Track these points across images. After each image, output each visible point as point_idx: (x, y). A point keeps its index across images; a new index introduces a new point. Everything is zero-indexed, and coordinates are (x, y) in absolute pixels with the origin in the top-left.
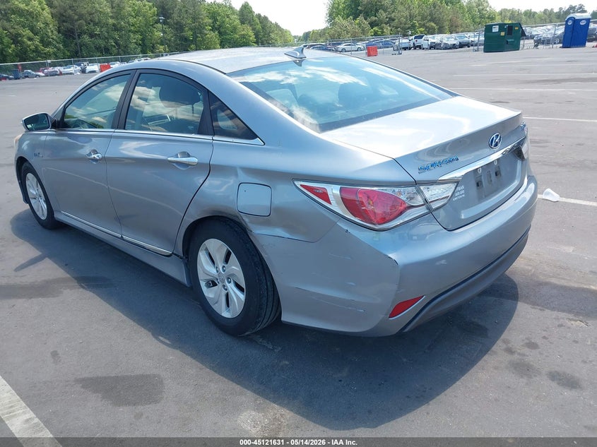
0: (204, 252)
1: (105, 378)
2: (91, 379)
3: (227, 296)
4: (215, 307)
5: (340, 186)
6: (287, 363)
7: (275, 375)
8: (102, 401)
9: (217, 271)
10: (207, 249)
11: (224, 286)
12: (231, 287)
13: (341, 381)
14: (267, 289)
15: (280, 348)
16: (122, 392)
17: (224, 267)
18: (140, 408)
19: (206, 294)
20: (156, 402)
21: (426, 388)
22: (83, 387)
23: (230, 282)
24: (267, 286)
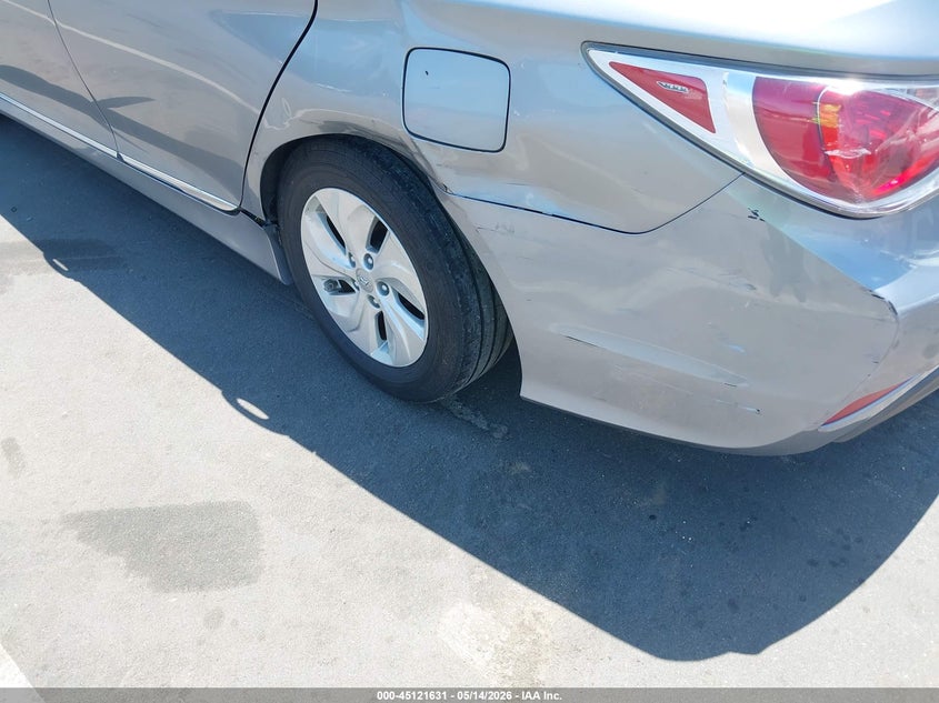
0: (315, 215)
1: (129, 513)
2: (98, 514)
3: (380, 318)
4: (354, 337)
5: (752, 76)
6: (525, 467)
7: (503, 501)
8: (127, 576)
9: (353, 264)
10: (320, 209)
11: (371, 298)
12: (390, 305)
13: (653, 517)
14: (482, 322)
15: (504, 429)
16: (170, 553)
17: (368, 256)
18: (215, 597)
19: (329, 308)
20: (248, 578)
21: (847, 538)
22: (80, 538)
23: (386, 293)
24: (482, 313)
